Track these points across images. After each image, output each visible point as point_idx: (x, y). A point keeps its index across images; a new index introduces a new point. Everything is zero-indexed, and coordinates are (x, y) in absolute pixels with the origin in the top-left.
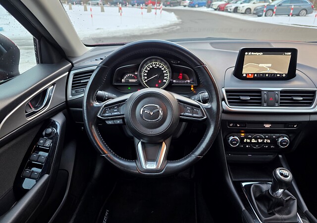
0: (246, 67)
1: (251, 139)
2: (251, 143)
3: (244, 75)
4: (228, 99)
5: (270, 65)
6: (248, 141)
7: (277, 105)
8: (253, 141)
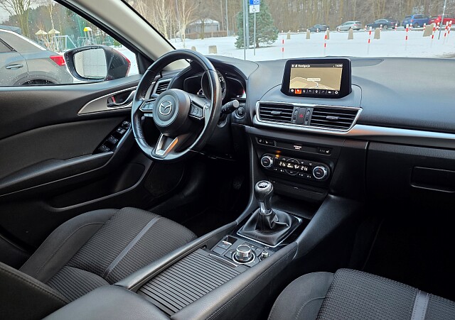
0: (294, 81)
1: (287, 163)
2: (286, 167)
3: (292, 91)
4: (261, 113)
5: (320, 79)
6: (284, 165)
7: (306, 122)
8: (289, 165)
